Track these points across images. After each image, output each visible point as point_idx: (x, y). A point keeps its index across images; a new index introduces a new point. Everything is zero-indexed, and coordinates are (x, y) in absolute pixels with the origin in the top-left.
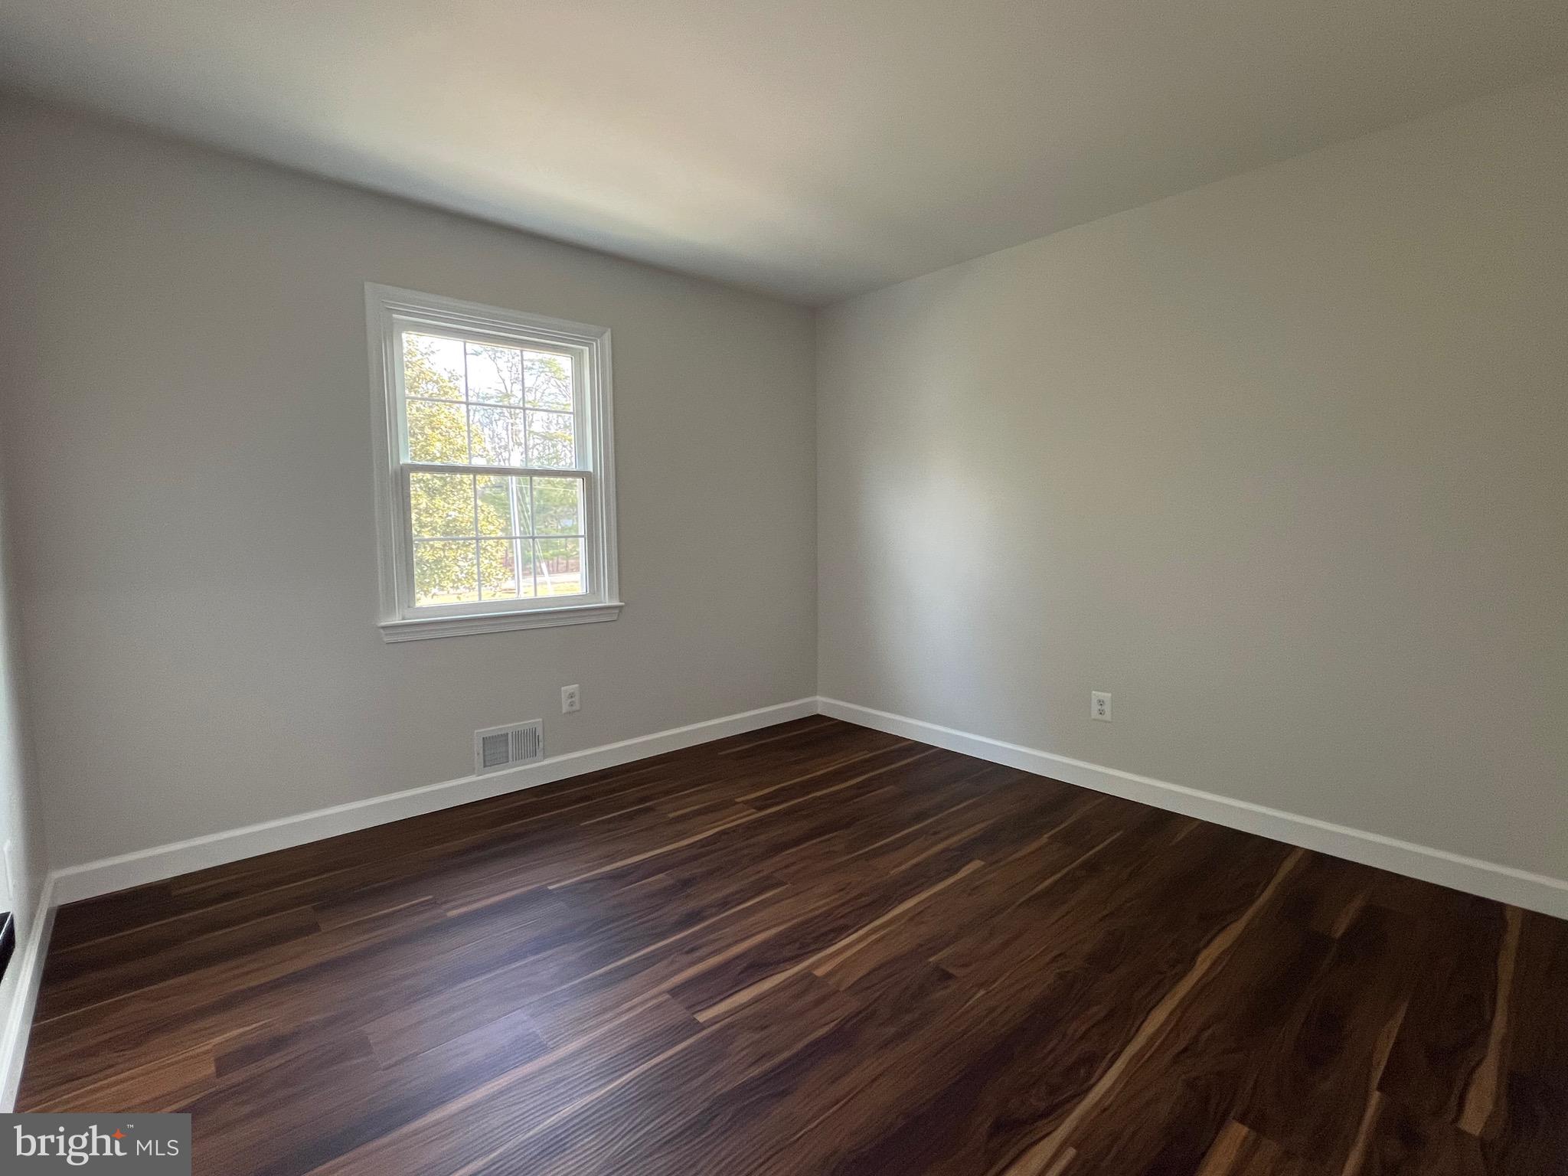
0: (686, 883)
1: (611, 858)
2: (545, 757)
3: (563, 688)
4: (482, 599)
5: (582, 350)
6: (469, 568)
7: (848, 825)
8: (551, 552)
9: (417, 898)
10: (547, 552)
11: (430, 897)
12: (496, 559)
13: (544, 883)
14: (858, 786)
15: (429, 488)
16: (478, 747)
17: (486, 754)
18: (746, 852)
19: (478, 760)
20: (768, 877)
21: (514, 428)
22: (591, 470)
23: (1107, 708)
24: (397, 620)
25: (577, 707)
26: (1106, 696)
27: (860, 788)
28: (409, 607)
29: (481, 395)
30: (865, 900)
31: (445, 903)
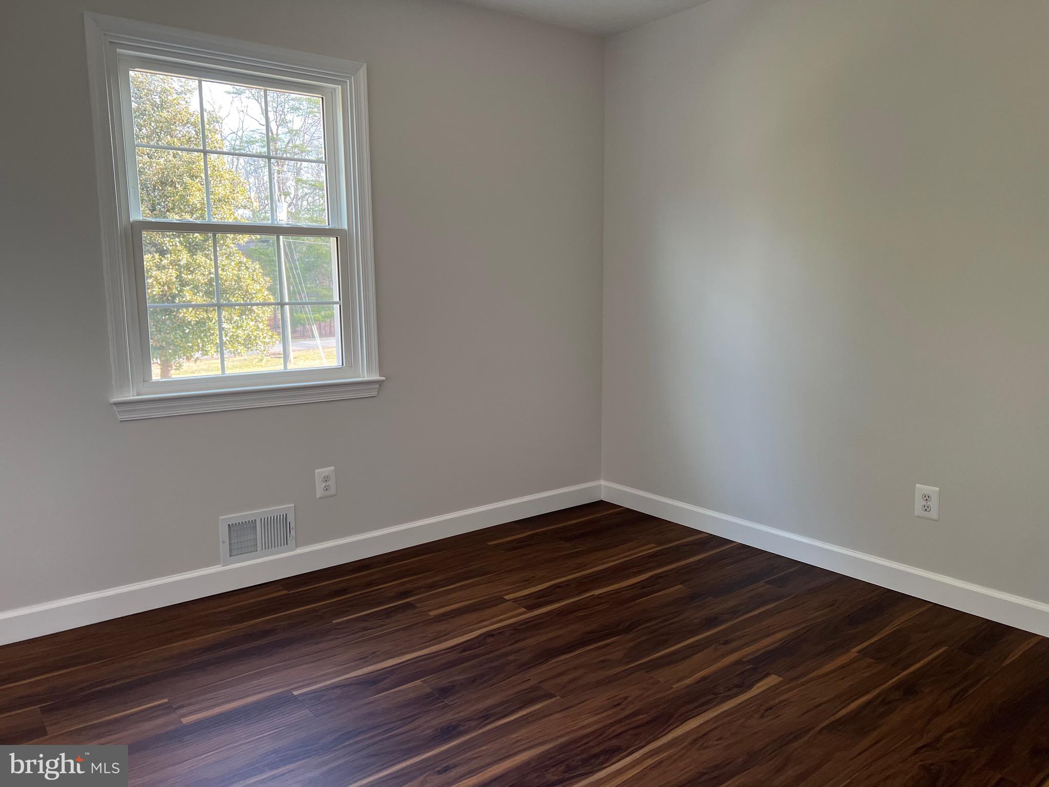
0: (445, 692)
1: (365, 660)
2: (297, 546)
3: (316, 471)
4: (226, 372)
5: (335, 89)
6: (234, 330)
7: (627, 630)
8: (323, 313)
9: (152, 701)
10: (319, 312)
11: (166, 700)
12: (262, 321)
13: (289, 688)
14: (642, 585)
15: (190, 244)
16: (223, 532)
17: (233, 541)
18: (511, 658)
19: (224, 549)
20: (534, 689)
21: (280, 175)
22: (345, 227)
23: (934, 504)
24: (132, 397)
25: (332, 491)
26: (933, 490)
27: (643, 588)
28: (144, 381)
29: (244, 139)
30: (643, 718)
31: (181, 707)
